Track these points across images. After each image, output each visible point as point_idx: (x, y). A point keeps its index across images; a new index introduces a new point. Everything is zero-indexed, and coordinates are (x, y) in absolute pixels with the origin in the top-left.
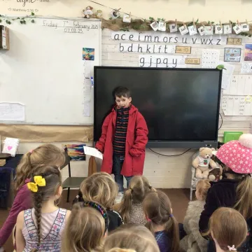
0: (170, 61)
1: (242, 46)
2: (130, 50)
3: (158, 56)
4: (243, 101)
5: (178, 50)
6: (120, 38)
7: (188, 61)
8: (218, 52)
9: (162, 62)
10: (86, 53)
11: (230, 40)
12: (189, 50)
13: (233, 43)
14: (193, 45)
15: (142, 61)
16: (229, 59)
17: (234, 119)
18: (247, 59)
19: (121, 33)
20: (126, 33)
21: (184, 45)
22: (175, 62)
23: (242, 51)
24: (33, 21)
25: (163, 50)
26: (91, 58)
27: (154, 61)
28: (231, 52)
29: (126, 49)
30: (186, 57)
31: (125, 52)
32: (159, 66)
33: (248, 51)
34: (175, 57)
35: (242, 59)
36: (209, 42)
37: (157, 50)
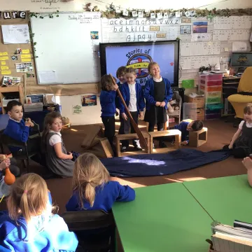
0: (147, 36)
1: (192, 24)
2: (121, 30)
3: (139, 34)
5: (151, 29)
6: (114, 23)
7: (158, 36)
8: (177, 29)
10: (93, 34)
11: (183, 20)
12: (158, 29)
13: (185, 22)
14: (160, 25)
15: (129, 37)
17: (188, 72)
18: (195, 32)
19: (114, 20)
20: (118, 19)
21: (155, 25)
22: (150, 37)
24: (58, 16)
25: (141, 29)
26: (97, 38)
27: (137, 37)
28: (185, 28)
29: (118, 30)
31: (118, 32)
32: (140, 40)
33: (194, 26)
34: (150, 34)
35: (192, 32)
36: (170, 22)
37: (138, 30)
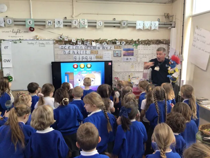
0: (88, 57)
1: (122, 50)
2: (69, 53)
3: (83, 56)
4: (124, 74)
5: (92, 53)
6: (64, 48)
7: (97, 57)
8: (111, 53)
9: (85, 58)
11: (115, 47)
12: (97, 53)
13: (117, 48)
14: (99, 50)
15: (75, 58)
16: (116, 56)
18: (124, 55)
19: (64, 46)
21: (95, 50)
22: (91, 58)
23: (122, 52)
24: (21, 42)
25: (84, 53)
27: (81, 58)
28: (117, 52)
30: (96, 55)
31: (67, 54)
32: (84, 60)
33: (124, 52)
34: (91, 56)
35: (122, 55)
36: (106, 48)
37: (82, 53)
